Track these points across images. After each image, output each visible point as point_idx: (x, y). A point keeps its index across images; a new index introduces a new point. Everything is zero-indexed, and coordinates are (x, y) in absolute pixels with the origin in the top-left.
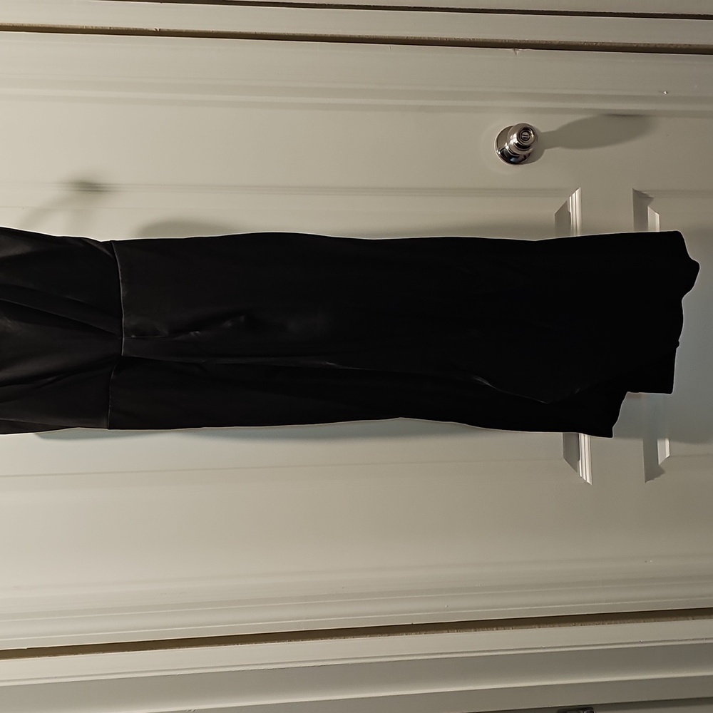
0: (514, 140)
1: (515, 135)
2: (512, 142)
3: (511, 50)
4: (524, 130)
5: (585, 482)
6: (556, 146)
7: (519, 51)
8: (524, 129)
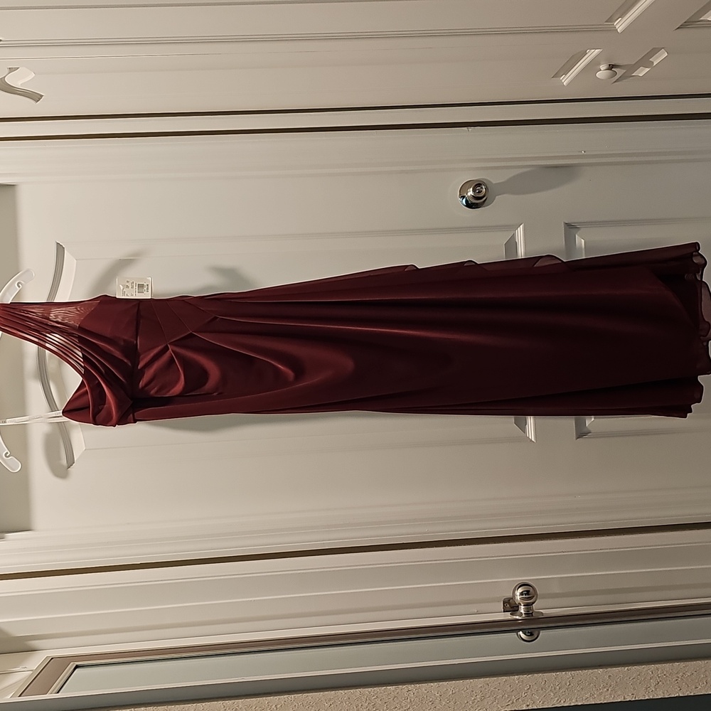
0: (471, 193)
1: (471, 189)
2: (469, 194)
3: (465, 128)
4: (478, 185)
5: (531, 440)
6: (504, 193)
7: (471, 129)
8: (476, 185)
